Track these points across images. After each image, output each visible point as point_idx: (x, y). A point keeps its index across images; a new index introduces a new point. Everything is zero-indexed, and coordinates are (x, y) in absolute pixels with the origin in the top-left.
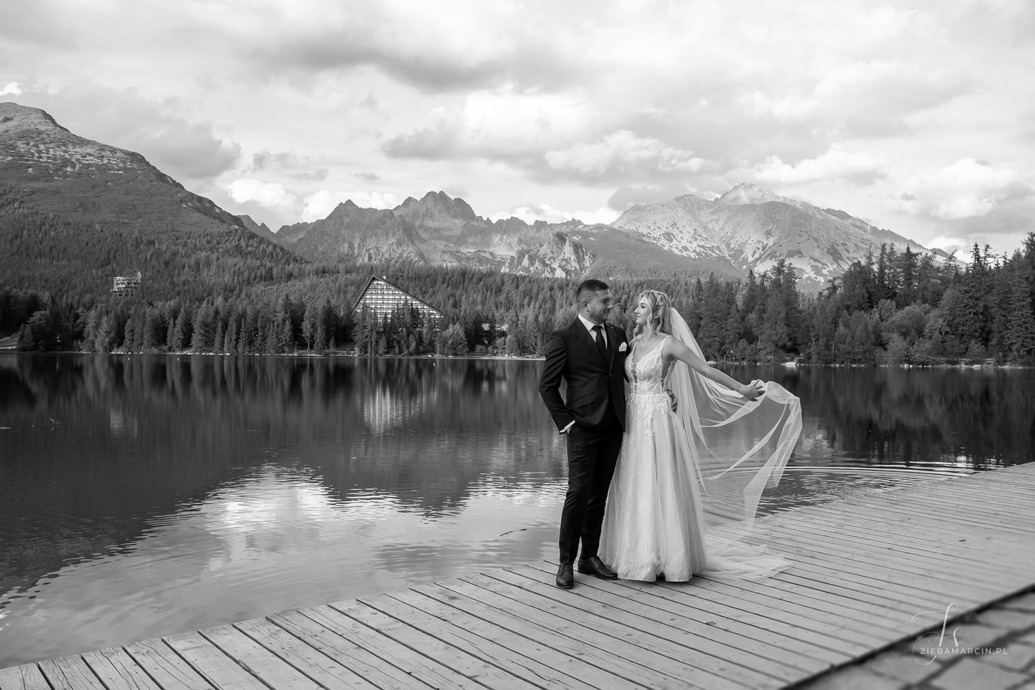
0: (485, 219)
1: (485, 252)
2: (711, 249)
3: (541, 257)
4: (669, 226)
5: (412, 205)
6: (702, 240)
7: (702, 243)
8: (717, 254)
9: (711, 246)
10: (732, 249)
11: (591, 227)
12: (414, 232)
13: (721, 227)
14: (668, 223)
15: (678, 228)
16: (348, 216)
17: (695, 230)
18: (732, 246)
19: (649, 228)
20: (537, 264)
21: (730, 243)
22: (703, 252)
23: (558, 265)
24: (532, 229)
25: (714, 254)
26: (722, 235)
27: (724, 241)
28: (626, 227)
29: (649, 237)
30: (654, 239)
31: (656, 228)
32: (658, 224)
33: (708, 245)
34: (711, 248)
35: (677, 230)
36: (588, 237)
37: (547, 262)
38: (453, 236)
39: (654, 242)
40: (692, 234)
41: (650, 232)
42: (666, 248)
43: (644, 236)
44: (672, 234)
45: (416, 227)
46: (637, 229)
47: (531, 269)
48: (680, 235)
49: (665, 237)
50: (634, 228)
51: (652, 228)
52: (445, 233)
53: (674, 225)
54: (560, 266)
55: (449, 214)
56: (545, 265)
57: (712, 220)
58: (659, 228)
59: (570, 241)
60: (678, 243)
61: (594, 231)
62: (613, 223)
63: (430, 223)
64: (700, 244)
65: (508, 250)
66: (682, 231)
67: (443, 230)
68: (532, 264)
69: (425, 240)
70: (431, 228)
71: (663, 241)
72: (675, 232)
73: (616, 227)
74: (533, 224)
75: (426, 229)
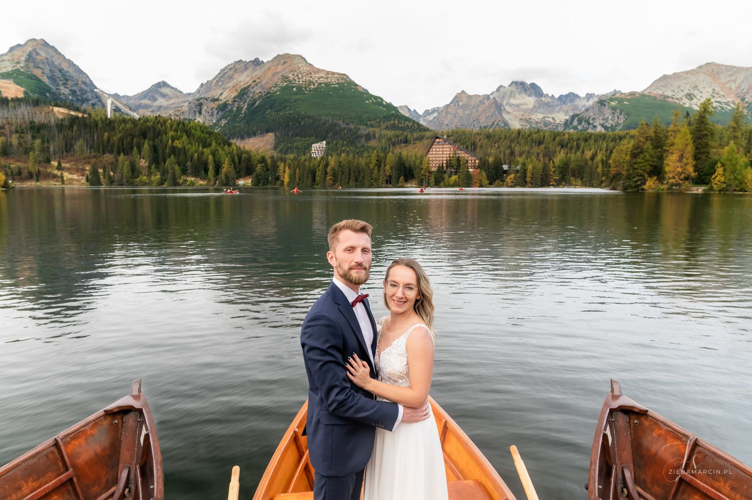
0: (550, 95)
1: (548, 117)
2: (727, 104)
3: (587, 118)
4: (690, 89)
5: (502, 90)
6: (720, 97)
7: (719, 99)
8: (732, 107)
9: (726, 101)
10: (747, 102)
11: (626, 95)
12: (502, 108)
13: (737, 85)
14: (690, 86)
15: (698, 90)
16: (462, 101)
17: (714, 90)
18: (747, 100)
19: (674, 91)
20: (583, 123)
21: (745, 98)
22: (720, 106)
23: (599, 123)
24: (584, 99)
25: (729, 108)
26: (738, 91)
27: (740, 96)
28: (655, 92)
29: (673, 98)
30: (677, 99)
31: (680, 91)
32: (682, 88)
33: (724, 101)
34: (728, 102)
35: (698, 91)
36: (623, 102)
37: (591, 122)
38: (528, 109)
39: (677, 101)
40: (711, 92)
41: (675, 94)
42: (687, 105)
43: (669, 97)
44: (693, 94)
45: (504, 105)
46: (663, 93)
47: (579, 127)
48: (700, 94)
49: (686, 97)
50: (661, 92)
51: (676, 91)
52: (523, 107)
53: (695, 87)
54: (600, 124)
55: (526, 93)
56: (589, 124)
57: (730, 81)
58: (682, 91)
59: (609, 106)
60: (698, 101)
61: (628, 97)
62: (644, 90)
63: (513, 101)
64: (717, 100)
65: (566, 115)
66: (702, 91)
67: (522, 105)
68: (580, 124)
69: (509, 113)
70: (514, 104)
71: (685, 100)
72: (696, 92)
73: (646, 93)
74: (584, 96)
75: (511, 105)
